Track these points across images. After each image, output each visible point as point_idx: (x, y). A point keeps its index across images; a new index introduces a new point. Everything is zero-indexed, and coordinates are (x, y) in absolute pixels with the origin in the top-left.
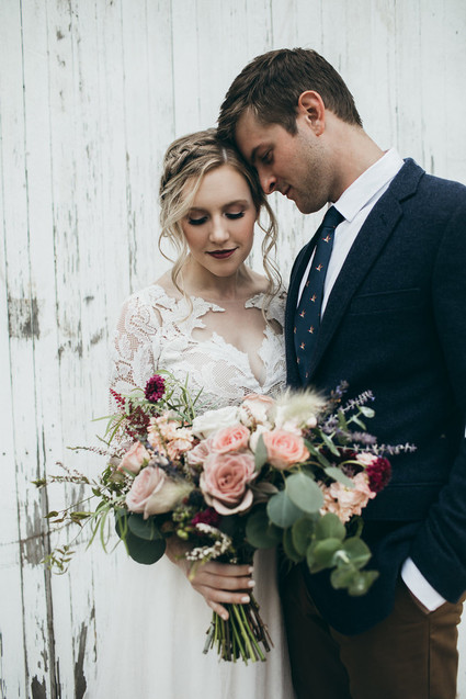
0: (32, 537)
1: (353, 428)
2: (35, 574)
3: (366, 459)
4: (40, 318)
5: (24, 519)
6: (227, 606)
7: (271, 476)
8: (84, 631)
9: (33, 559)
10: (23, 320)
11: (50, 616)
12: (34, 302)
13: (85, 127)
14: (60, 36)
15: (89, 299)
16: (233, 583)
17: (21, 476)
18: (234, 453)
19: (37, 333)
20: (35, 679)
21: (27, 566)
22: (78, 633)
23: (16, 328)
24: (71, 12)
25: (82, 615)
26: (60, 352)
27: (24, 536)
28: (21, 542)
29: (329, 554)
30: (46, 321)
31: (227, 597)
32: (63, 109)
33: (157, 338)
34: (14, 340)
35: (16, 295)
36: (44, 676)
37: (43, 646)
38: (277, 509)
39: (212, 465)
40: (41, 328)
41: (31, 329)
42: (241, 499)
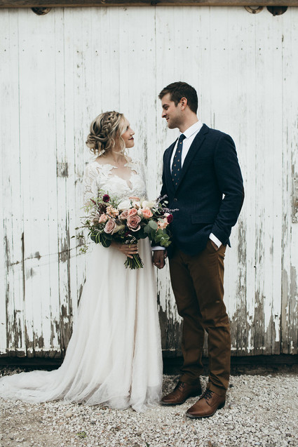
0: (63, 252)
1: (163, 207)
2: (64, 265)
3: (167, 215)
4: (68, 170)
5: (60, 245)
6: (132, 255)
7: (145, 221)
8: (82, 287)
9: (64, 260)
10: (62, 170)
11: (69, 281)
12: (67, 164)
13: (87, 100)
14: (78, 67)
15: (86, 163)
16: (133, 249)
17: (60, 228)
18: (134, 216)
19: (67, 175)
20: (63, 306)
21: (61, 262)
22: (79, 288)
23: (59, 173)
24: (82, 58)
25: (81, 282)
26: (76, 182)
27: (60, 251)
28: (59, 253)
29: (160, 238)
30: (70, 171)
31: (132, 253)
32: (79, 93)
33: (98, 178)
34: (59, 178)
35: (60, 161)
36: (66, 305)
37: (66, 293)
38: (146, 229)
39: (129, 219)
40: (69, 173)
41: (65, 174)
42: (137, 228)
